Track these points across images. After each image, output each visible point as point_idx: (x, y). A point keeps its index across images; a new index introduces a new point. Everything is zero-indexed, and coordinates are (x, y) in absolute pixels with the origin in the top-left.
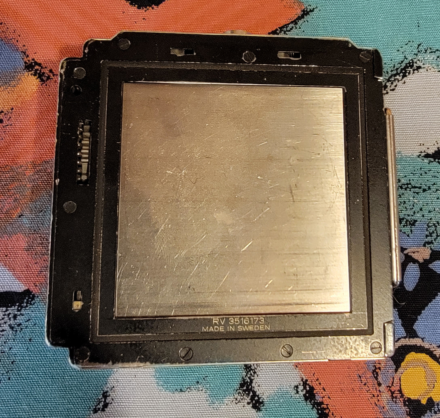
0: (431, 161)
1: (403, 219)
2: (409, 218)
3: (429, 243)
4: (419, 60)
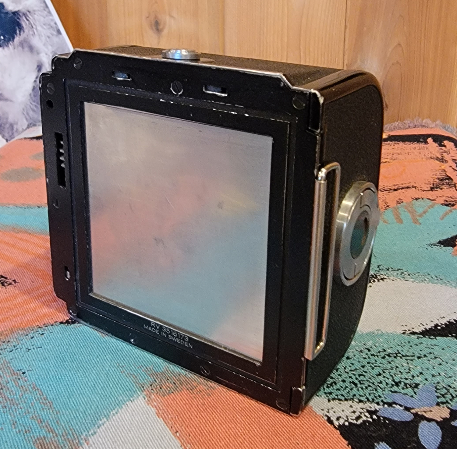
0: (420, 337)
1: (400, 382)
3: (443, 403)
4: (382, 275)
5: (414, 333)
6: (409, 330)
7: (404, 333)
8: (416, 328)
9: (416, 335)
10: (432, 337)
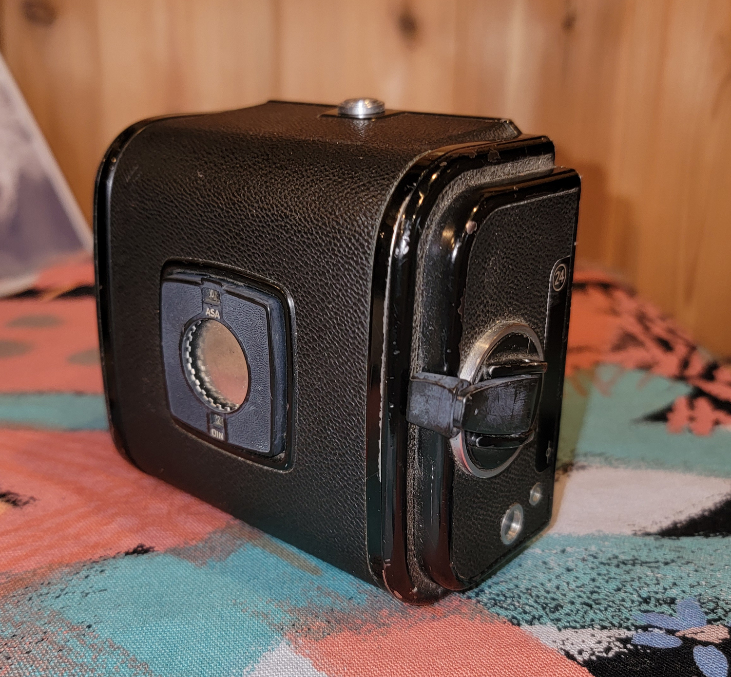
0: (658, 539)
1: (649, 598)
2: (659, 596)
3: (715, 620)
6: (640, 530)
7: (635, 535)
8: (648, 528)
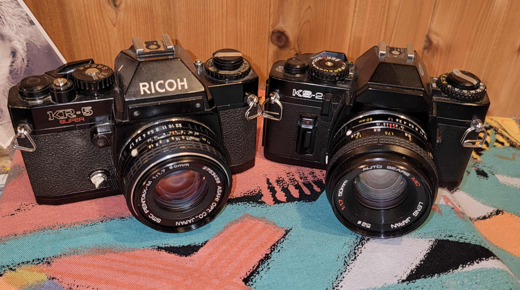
5: (403, 281)
6: (400, 279)
7: (399, 282)
8: (403, 276)
9: (406, 282)
10: (414, 281)
